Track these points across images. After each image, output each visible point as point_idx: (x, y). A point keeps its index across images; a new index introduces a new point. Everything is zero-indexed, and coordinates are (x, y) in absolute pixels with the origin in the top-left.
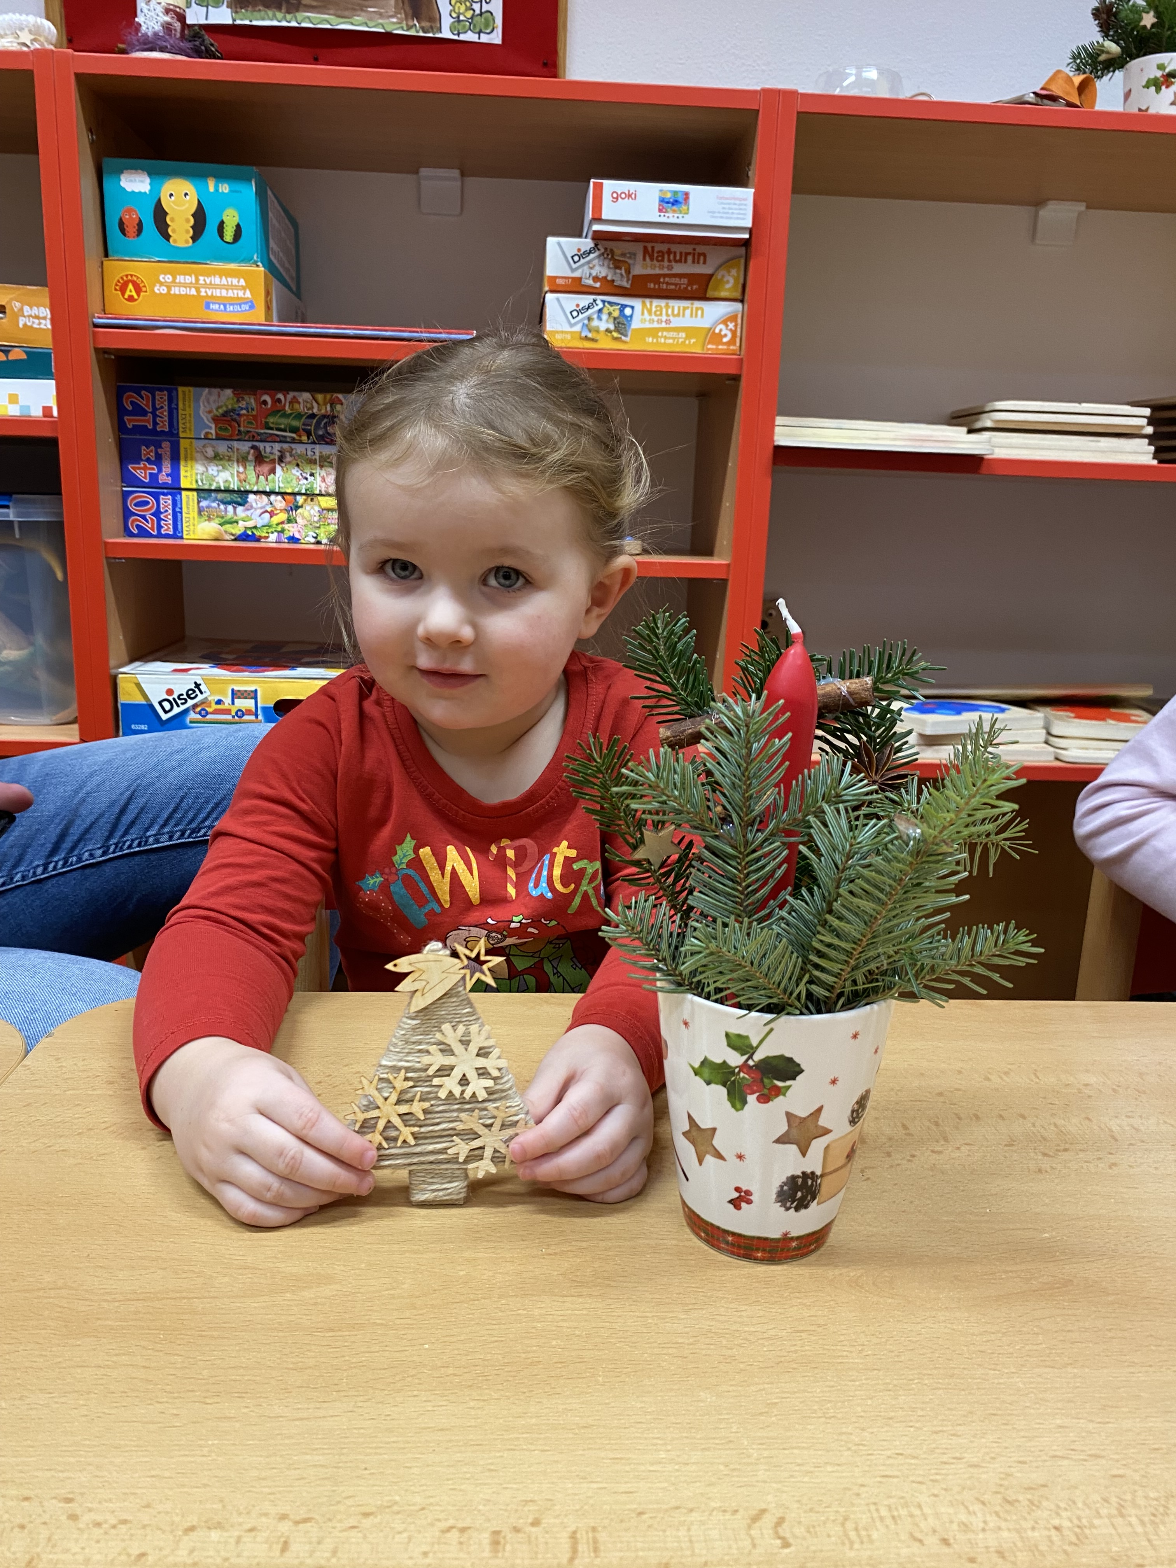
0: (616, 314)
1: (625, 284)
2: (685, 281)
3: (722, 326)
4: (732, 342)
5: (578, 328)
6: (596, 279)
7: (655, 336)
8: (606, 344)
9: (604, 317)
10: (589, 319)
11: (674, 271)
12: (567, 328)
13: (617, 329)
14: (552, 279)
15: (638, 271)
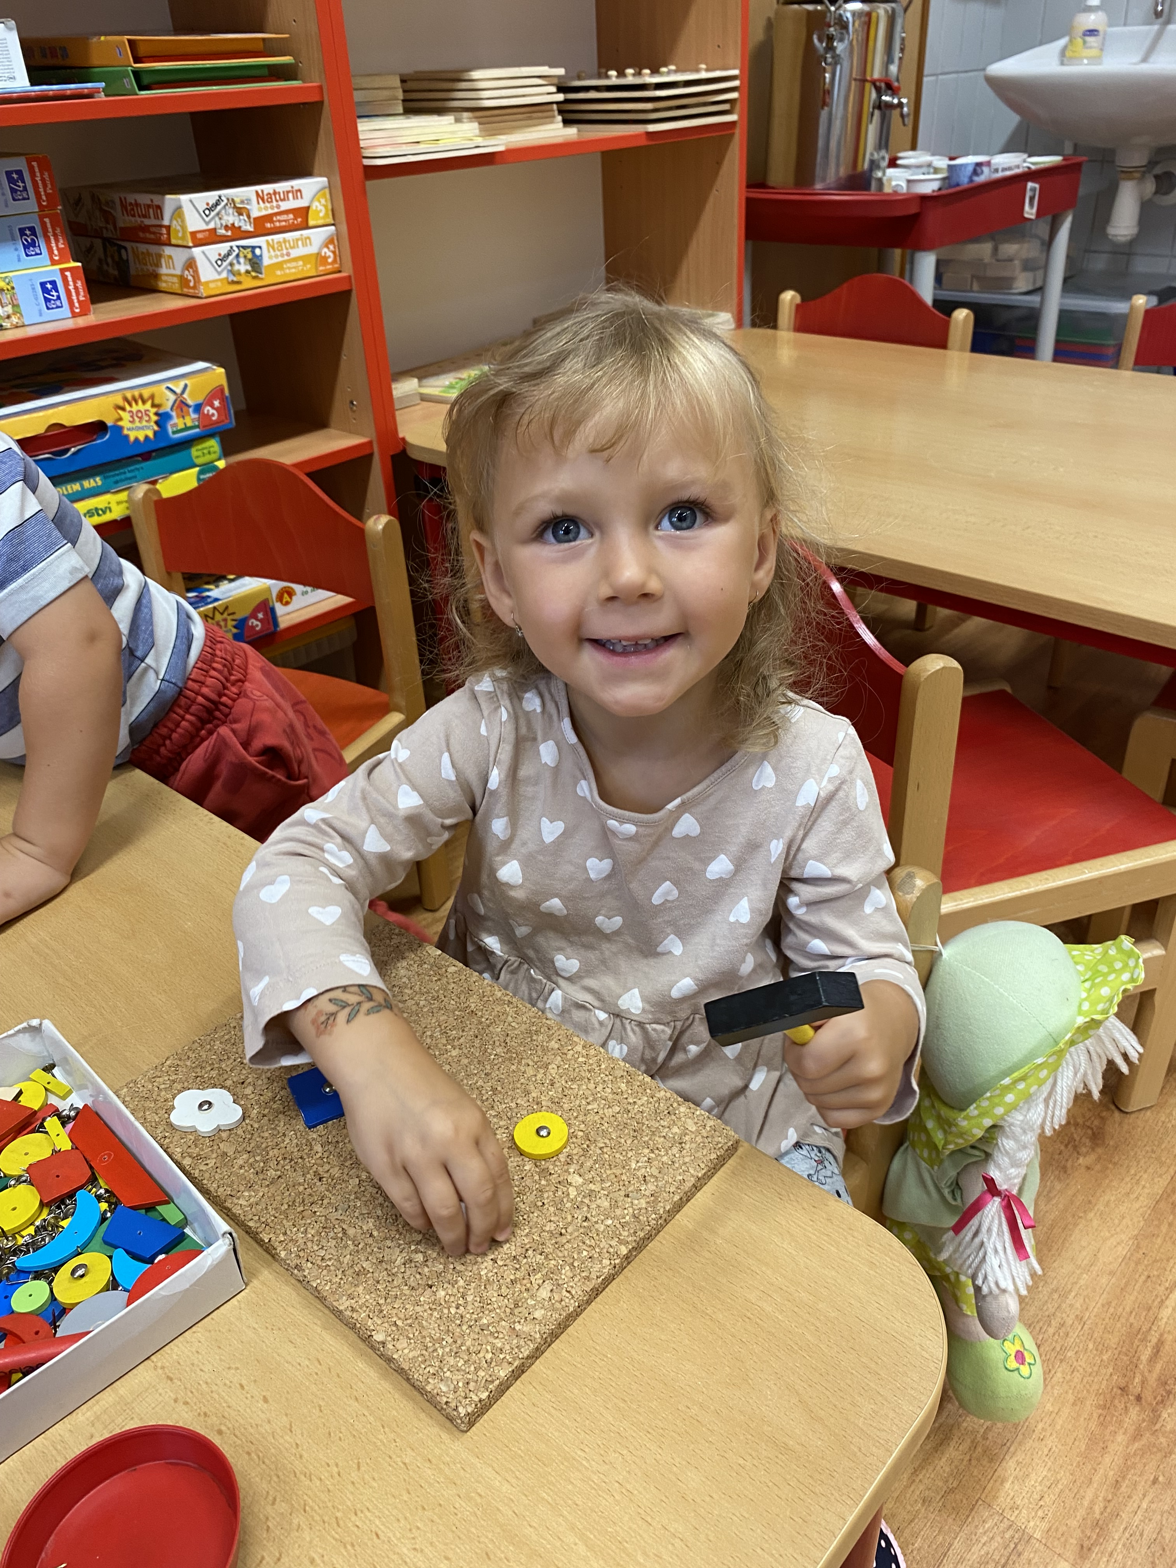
0: (250, 256)
2: (291, 216)
3: (326, 250)
4: (335, 261)
5: (224, 275)
6: (227, 228)
8: (248, 283)
9: (242, 260)
10: (231, 264)
11: (283, 209)
12: (217, 277)
13: (254, 270)
14: (193, 234)
15: (255, 214)
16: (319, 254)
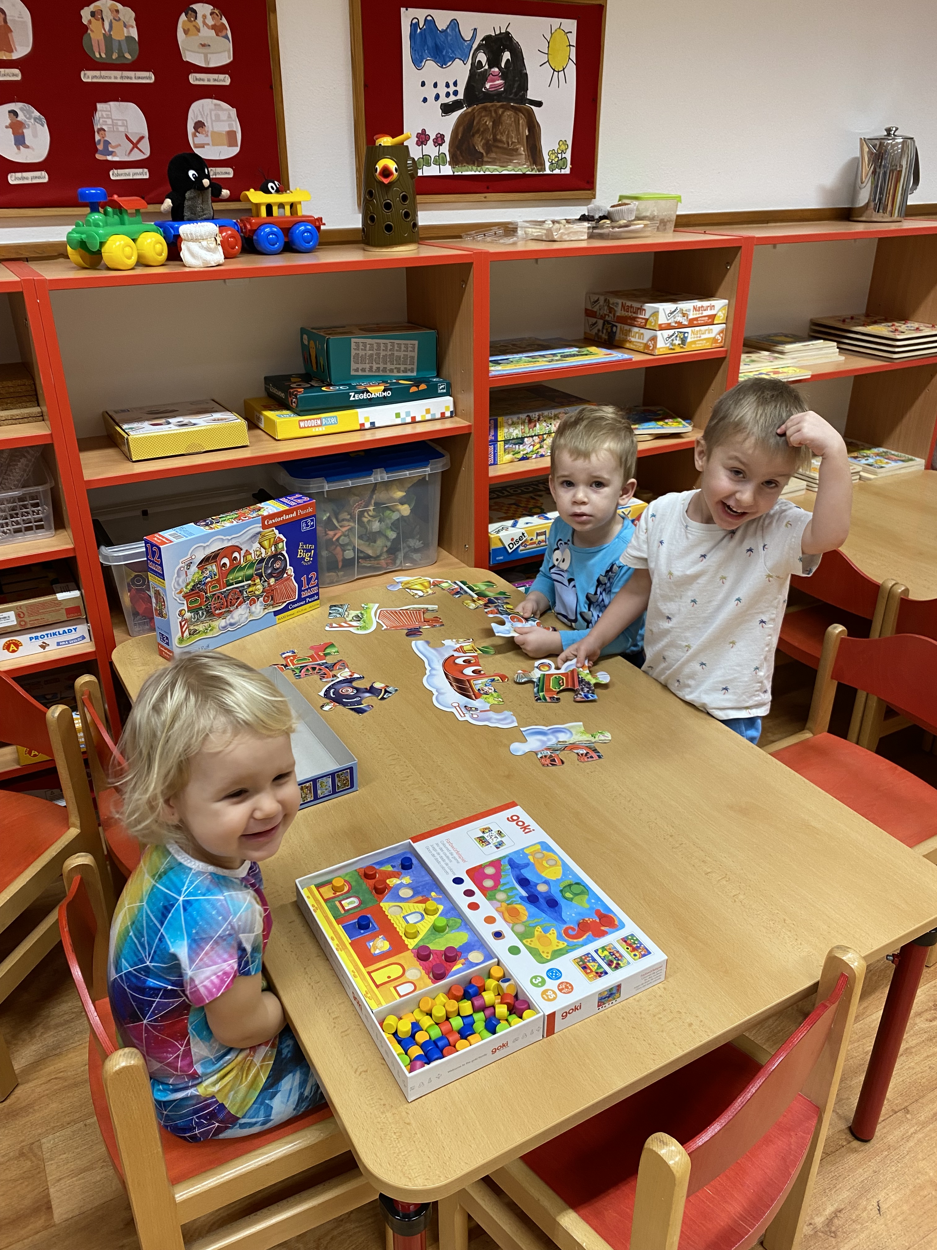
0: (682, 337)
1: (686, 323)
2: (707, 318)
3: (719, 336)
4: (721, 342)
5: (668, 345)
6: (676, 322)
7: (695, 344)
8: (678, 350)
9: (678, 338)
10: (673, 340)
11: (704, 315)
12: (664, 345)
13: (682, 344)
14: (660, 325)
15: (691, 317)
16: (714, 338)
